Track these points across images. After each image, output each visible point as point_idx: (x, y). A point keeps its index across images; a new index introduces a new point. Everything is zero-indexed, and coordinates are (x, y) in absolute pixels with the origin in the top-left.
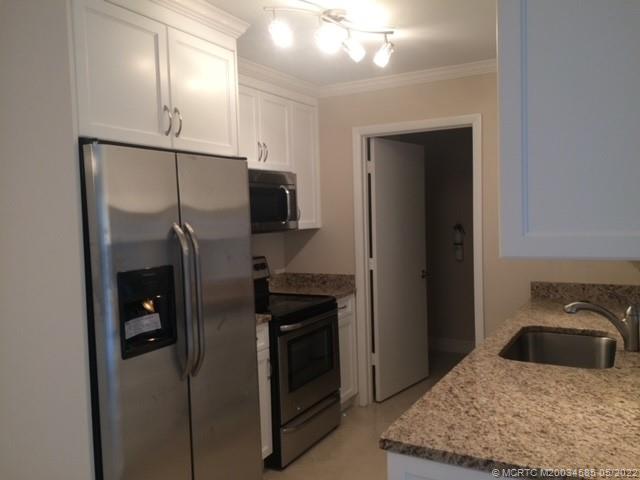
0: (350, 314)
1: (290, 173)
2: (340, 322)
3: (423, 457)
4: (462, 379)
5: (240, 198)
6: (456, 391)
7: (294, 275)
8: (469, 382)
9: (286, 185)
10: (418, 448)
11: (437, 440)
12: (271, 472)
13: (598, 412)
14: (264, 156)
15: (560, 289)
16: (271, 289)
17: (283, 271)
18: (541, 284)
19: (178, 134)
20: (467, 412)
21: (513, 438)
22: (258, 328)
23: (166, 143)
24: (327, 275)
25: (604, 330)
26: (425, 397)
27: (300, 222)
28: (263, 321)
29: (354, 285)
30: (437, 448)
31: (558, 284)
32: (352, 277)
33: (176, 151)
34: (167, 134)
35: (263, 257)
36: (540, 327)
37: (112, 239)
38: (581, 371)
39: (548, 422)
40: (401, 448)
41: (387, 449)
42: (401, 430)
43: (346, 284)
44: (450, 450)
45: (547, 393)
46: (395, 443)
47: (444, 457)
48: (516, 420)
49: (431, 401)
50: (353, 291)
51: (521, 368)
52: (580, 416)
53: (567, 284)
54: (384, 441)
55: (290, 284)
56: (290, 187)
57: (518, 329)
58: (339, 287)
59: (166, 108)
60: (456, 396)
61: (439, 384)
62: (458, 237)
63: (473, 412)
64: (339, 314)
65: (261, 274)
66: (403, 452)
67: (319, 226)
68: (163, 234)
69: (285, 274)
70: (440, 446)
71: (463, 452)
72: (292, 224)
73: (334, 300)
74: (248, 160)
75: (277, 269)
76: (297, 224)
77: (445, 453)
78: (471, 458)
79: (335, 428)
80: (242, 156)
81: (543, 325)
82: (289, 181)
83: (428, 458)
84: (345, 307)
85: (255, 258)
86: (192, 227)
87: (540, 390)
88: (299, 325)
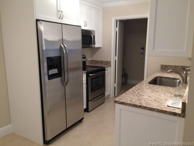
0: (109, 72)
1: (93, 31)
2: (106, 74)
3: (124, 105)
4: (137, 88)
5: (79, 37)
6: (135, 91)
7: (93, 60)
8: (139, 89)
9: (92, 34)
10: (123, 103)
11: (128, 101)
12: (86, 113)
13: (171, 97)
14: (86, 25)
15: (169, 67)
16: (87, 64)
17: (90, 59)
18: (164, 65)
19: (62, 19)
20: (137, 96)
21: (147, 101)
22: (83, 74)
23: (59, 21)
24: (103, 61)
25: (179, 78)
26: (127, 92)
27: (96, 45)
28: (85, 73)
29: (110, 64)
30: (128, 103)
31: (169, 66)
32: (110, 62)
33: (62, 24)
34: (59, 18)
35: (85, 55)
36: (161, 77)
37: (45, 48)
38: (169, 87)
39: (157, 98)
40: (119, 103)
41: (116, 103)
42: (120, 99)
43: (108, 63)
44: (131, 103)
45: (158, 92)
46: (118, 101)
47: (130, 105)
48: (149, 98)
49: (128, 93)
50: (110, 66)
51: (153, 86)
52: (166, 97)
53: (171, 66)
54: (115, 101)
55: (92, 63)
56: (93, 35)
57: (155, 77)
58: (106, 64)
59: (59, 11)
60: (135, 92)
61: (131, 89)
62: (142, 51)
63: (138, 95)
64: (106, 72)
65: (84, 60)
66: (120, 104)
67: (101, 46)
68: (58, 47)
69: (91, 60)
70: (129, 102)
71: (134, 104)
72: (93, 46)
73: (105, 68)
74: (82, 27)
75: (89, 59)
76: (95, 46)
77: (130, 104)
78: (136, 105)
79: (104, 103)
80: (80, 25)
81: (162, 76)
82: (93, 33)
83: (126, 105)
84: (108, 70)
85: (83, 55)
86: (66, 45)
87: (157, 91)
88: (94, 74)
